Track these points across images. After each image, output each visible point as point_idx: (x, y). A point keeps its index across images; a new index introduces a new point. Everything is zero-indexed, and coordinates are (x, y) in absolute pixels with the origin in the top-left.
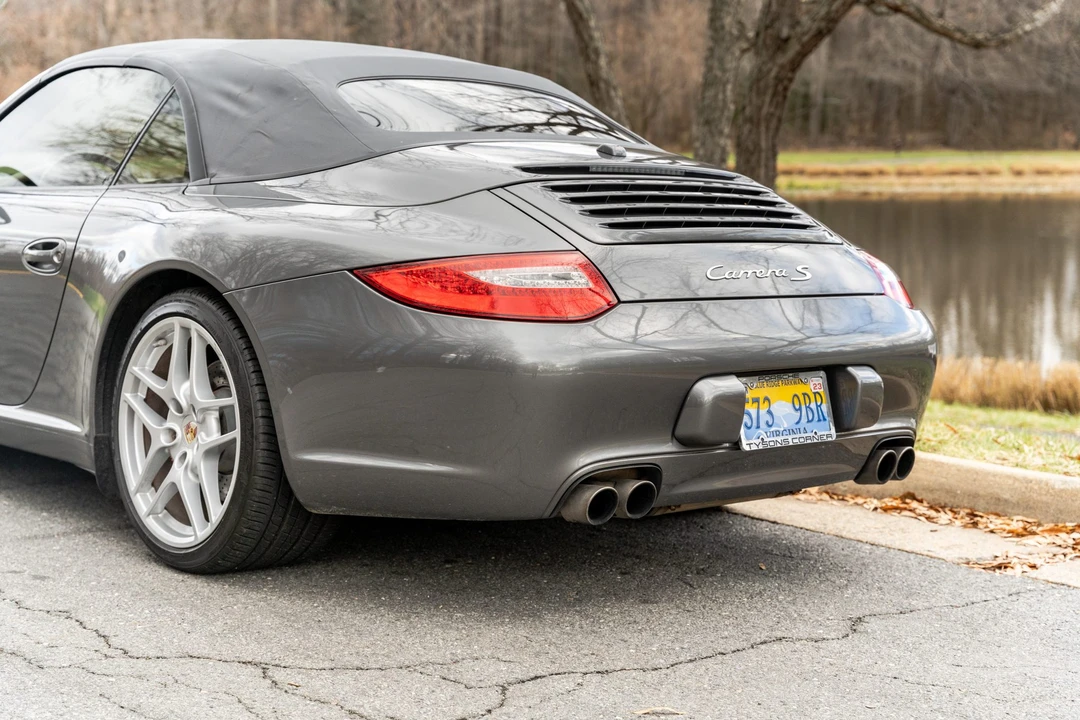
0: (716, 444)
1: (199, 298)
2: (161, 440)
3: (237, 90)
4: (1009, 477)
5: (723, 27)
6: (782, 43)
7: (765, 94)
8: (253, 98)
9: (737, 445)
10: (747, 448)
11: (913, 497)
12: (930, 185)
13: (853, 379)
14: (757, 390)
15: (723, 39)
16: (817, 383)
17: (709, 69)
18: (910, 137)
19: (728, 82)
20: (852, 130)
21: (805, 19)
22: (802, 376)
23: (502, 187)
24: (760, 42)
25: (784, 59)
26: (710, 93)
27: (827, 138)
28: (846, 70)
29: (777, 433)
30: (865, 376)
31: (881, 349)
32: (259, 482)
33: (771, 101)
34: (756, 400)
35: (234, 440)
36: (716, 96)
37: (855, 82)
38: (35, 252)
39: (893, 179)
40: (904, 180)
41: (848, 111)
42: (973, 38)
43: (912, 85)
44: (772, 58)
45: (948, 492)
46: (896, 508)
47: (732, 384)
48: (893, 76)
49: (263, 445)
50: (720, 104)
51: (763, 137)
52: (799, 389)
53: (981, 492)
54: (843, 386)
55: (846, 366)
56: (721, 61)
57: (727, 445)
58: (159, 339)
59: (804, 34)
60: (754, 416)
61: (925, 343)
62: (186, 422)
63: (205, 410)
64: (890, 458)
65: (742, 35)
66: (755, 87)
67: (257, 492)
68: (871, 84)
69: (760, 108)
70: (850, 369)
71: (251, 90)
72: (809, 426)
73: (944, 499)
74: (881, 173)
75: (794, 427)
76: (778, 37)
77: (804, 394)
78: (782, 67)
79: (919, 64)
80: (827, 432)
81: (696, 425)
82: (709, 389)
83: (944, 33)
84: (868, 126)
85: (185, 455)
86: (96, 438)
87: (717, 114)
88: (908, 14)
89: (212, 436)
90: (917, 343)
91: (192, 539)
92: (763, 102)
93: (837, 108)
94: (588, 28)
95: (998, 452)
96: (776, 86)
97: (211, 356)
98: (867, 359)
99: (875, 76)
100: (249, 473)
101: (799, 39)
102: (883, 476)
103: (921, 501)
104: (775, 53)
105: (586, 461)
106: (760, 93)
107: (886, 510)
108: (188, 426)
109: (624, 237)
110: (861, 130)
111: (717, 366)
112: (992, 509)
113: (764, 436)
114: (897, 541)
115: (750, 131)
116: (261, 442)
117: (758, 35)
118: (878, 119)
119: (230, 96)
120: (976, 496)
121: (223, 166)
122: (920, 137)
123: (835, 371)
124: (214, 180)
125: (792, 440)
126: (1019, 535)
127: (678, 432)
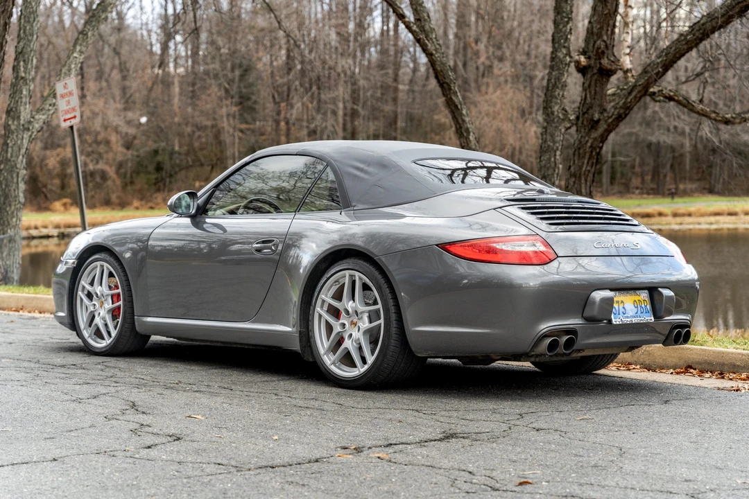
0: (600, 321)
1: (359, 261)
2: (337, 328)
3: (361, 166)
4: (739, 354)
5: (553, 113)
6: (594, 124)
7: (584, 157)
8: (371, 169)
9: (610, 321)
10: (615, 323)
11: (691, 367)
12: (699, 224)
13: (661, 294)
14: (618, 297)
15: (553, 120)
16: (644, 295)
17: (545, 141)
18: (681, 186)
19: (557, 149)
20: (636, 182)
21: (609, 107)
22: (638, 292)
23: (500, 208)
24: (580, 122)
25: (595, 134)
26: (545, 157)
27: (616, 188)
28: (630, 134)
29: (627, 317)
30: (667, 293)
31: (673, 282)
32: (393, 342)
33: (588, 163)
34: (618, 302)
35: (380, 324)
36: (550, 159)
37: (637, 143)
38: (259, 245)
39: (670, 219)
40: (678, 220)
41: (633, 167)
42: (723, 117)
43: (682, 146)
44: (588, 134)
45: (709, 364)
46: (682, 372)
47: (607, 294)
48: (667, 139)
49: (395, 326)
50: (553, 165)
51: (583, 186)
52: (637, 298)
53: (726, 363)
54: (656, 297)
55: (657, 288)
56: (552, 136)
57: (605, 321)
58: (336, 282)
59: (609, 118)
60: (617, 309)
61: (694, 280)
62: (351, 319)
63: (362, 313)
64: (679, 333)
65: (566, 118)
66: (577, 153)
67: (392, 347)
68: (649, 145)
69: (581, 167)
70: (659, 289)
71: (369, 165)
72: (641, 315)
73: (707, 367)
74: (660, 214)
75: (635, 315)
76: (592, 120)
77: (639, 300)
78: (595, 139)
79: (687, 129)
80: (651, 319)
81: (593, 312)
82: (598, 295)
83: (703, 114)
84: (648, 178)
85: (351, 335)
86: (300, 331)
87: (550, 172)
88: (679, 102)
89: (365, 324)
90: (690, 280)
91: (358, 372)
92: (583, 163)
93: (623, 164)
94: (461, 114)
95: (734, 345)
96: (592, 152)
97: (365, 287)
98: (668, 285)
99: (653, 139)
100: (388, 339)
101: (606, 121)
102: (676, 341)
103: (695, 369)
104: (590, 130)
105: (545, 326)
106: (581, 157)
107: (678, 373)
108: (352, 321)
109: (556, 229)
110: (643, 181)
111: (601, 286)
112: (731, 370)
113: (622, 318)
114: (684, 382)
115: (574, 182)
116: (394, 324)
117: (578, 118)
118: (656, 172)
119: (358, 168)
120: (723, 364)
121: (359, 201)
122: (690, 186)
123: (653, 290)
124: (355, 208)
125: (635, 320)
126: (744, 380)
127: (585, 315)
